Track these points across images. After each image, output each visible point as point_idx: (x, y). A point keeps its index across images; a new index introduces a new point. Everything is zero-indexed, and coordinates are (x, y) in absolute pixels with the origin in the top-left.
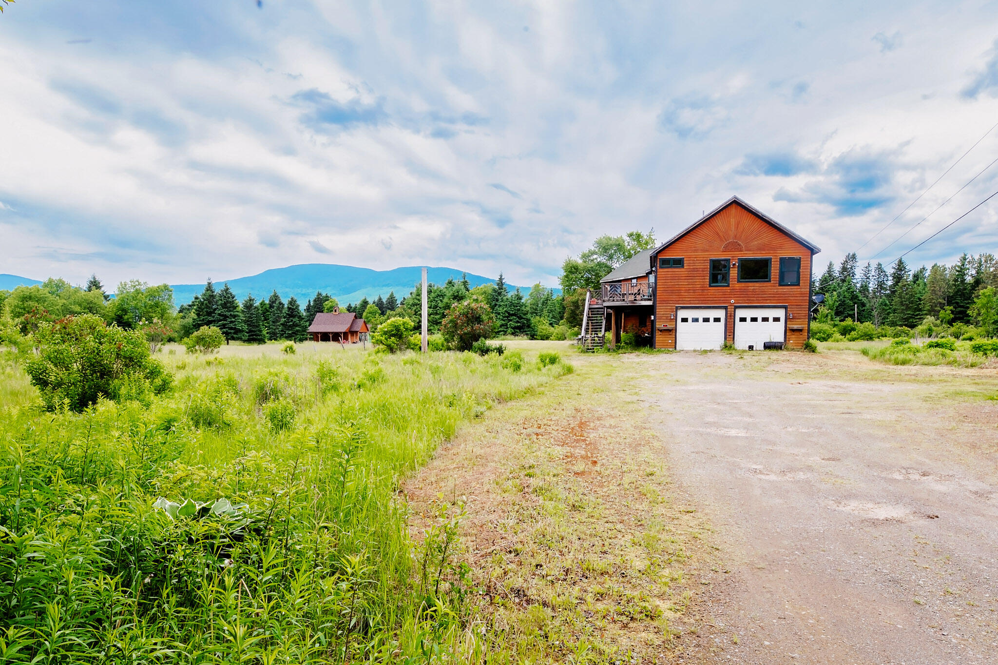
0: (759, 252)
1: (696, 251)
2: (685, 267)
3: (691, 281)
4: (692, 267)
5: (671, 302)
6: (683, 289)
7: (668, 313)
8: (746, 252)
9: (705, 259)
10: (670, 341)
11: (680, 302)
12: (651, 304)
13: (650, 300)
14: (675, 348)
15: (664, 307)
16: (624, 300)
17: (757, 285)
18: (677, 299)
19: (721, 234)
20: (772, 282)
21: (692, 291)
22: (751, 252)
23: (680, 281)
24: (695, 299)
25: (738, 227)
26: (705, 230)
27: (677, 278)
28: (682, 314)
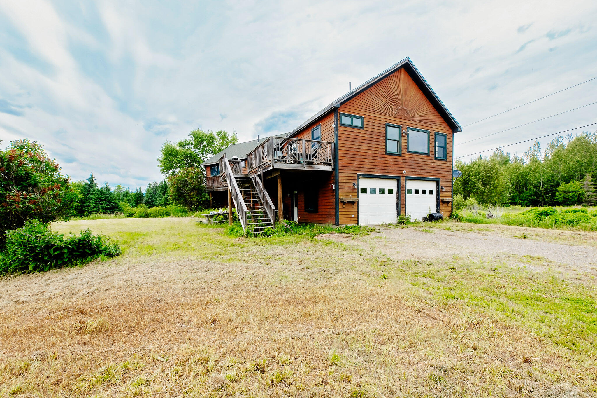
0: (421, 124)
1: (373, 112)
2: (365, 129)
3: (370, 145)
4: (370, 130)
5: (353, 169)
6: (364, 154)
7: (350, 181)
8: (413, 122)
9: (381, 122)
10: (353, 216)
11: (361, 169)
12: (331, 170)
13: (329, 164)
14: (358, 224)
15: (346, 175)
16: (299, 163)
17: (421, 157)
18: (359, 166)
19: (394, 98)
20: (430, 155)
21: (371, 158)
22: (416, 123)
23: (360, 144)
24: (374, 167)
25: (406, 94)
26: (380, 90)
27: (357, 140)
28: (363, 183)
